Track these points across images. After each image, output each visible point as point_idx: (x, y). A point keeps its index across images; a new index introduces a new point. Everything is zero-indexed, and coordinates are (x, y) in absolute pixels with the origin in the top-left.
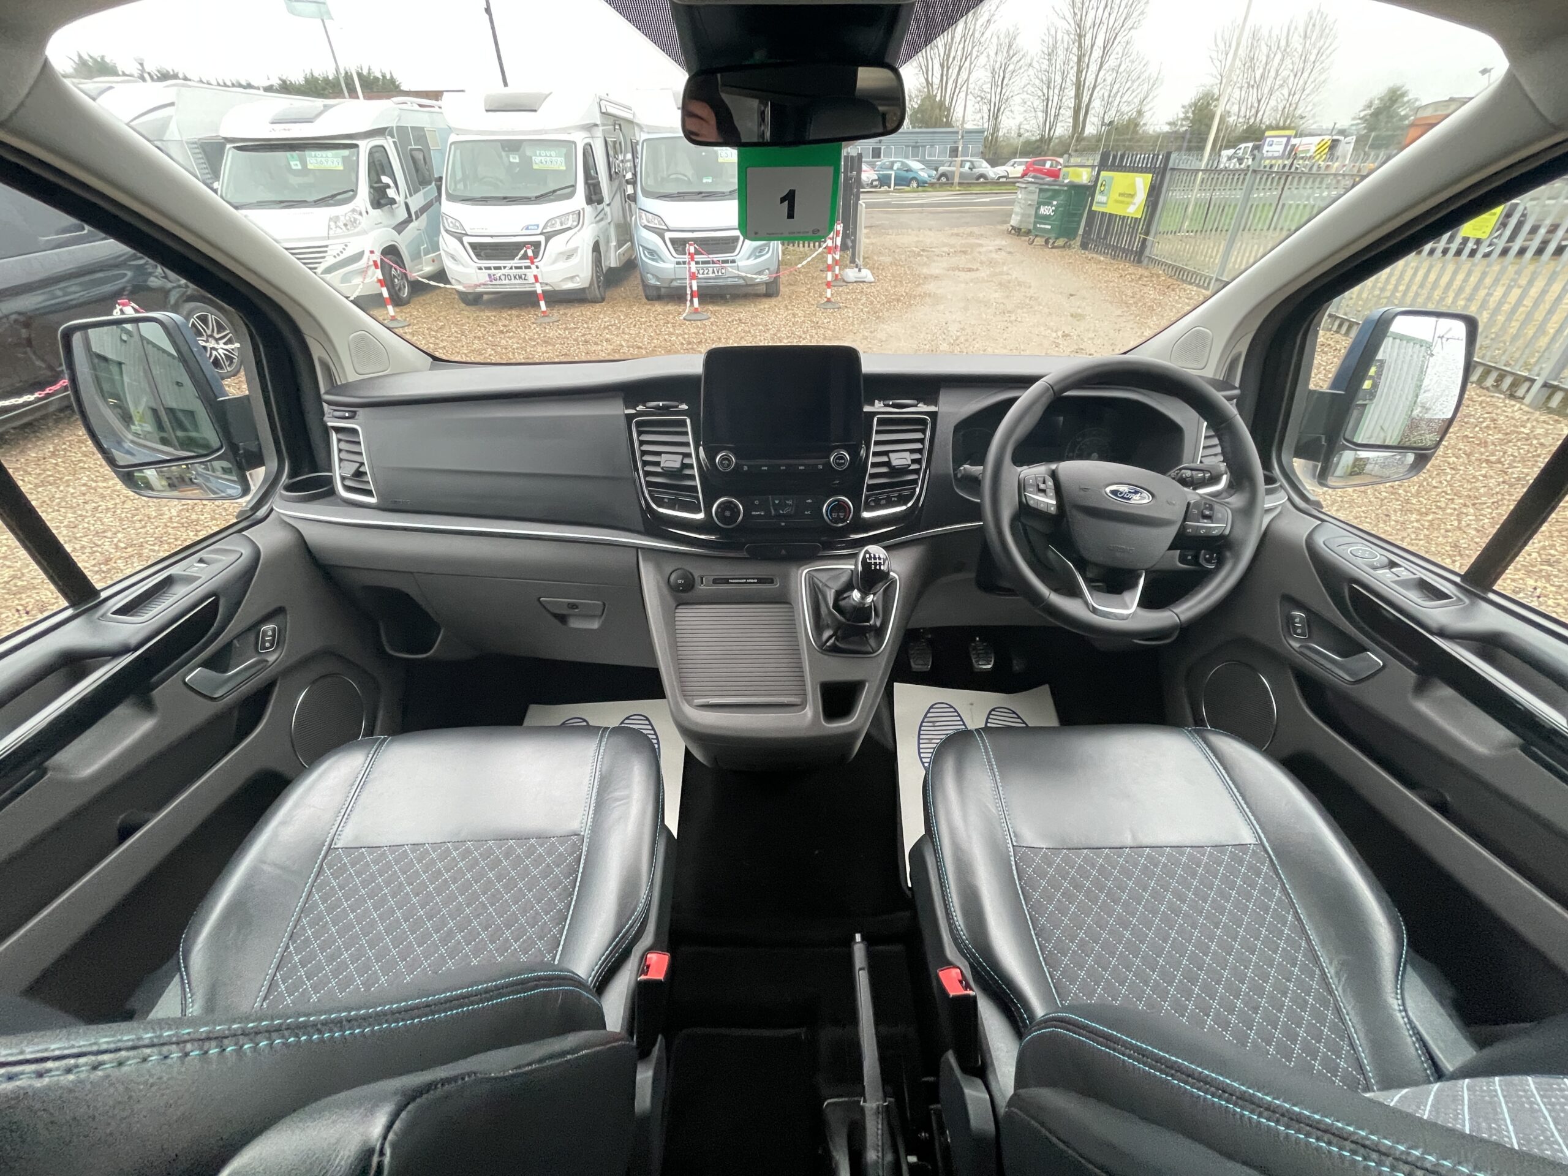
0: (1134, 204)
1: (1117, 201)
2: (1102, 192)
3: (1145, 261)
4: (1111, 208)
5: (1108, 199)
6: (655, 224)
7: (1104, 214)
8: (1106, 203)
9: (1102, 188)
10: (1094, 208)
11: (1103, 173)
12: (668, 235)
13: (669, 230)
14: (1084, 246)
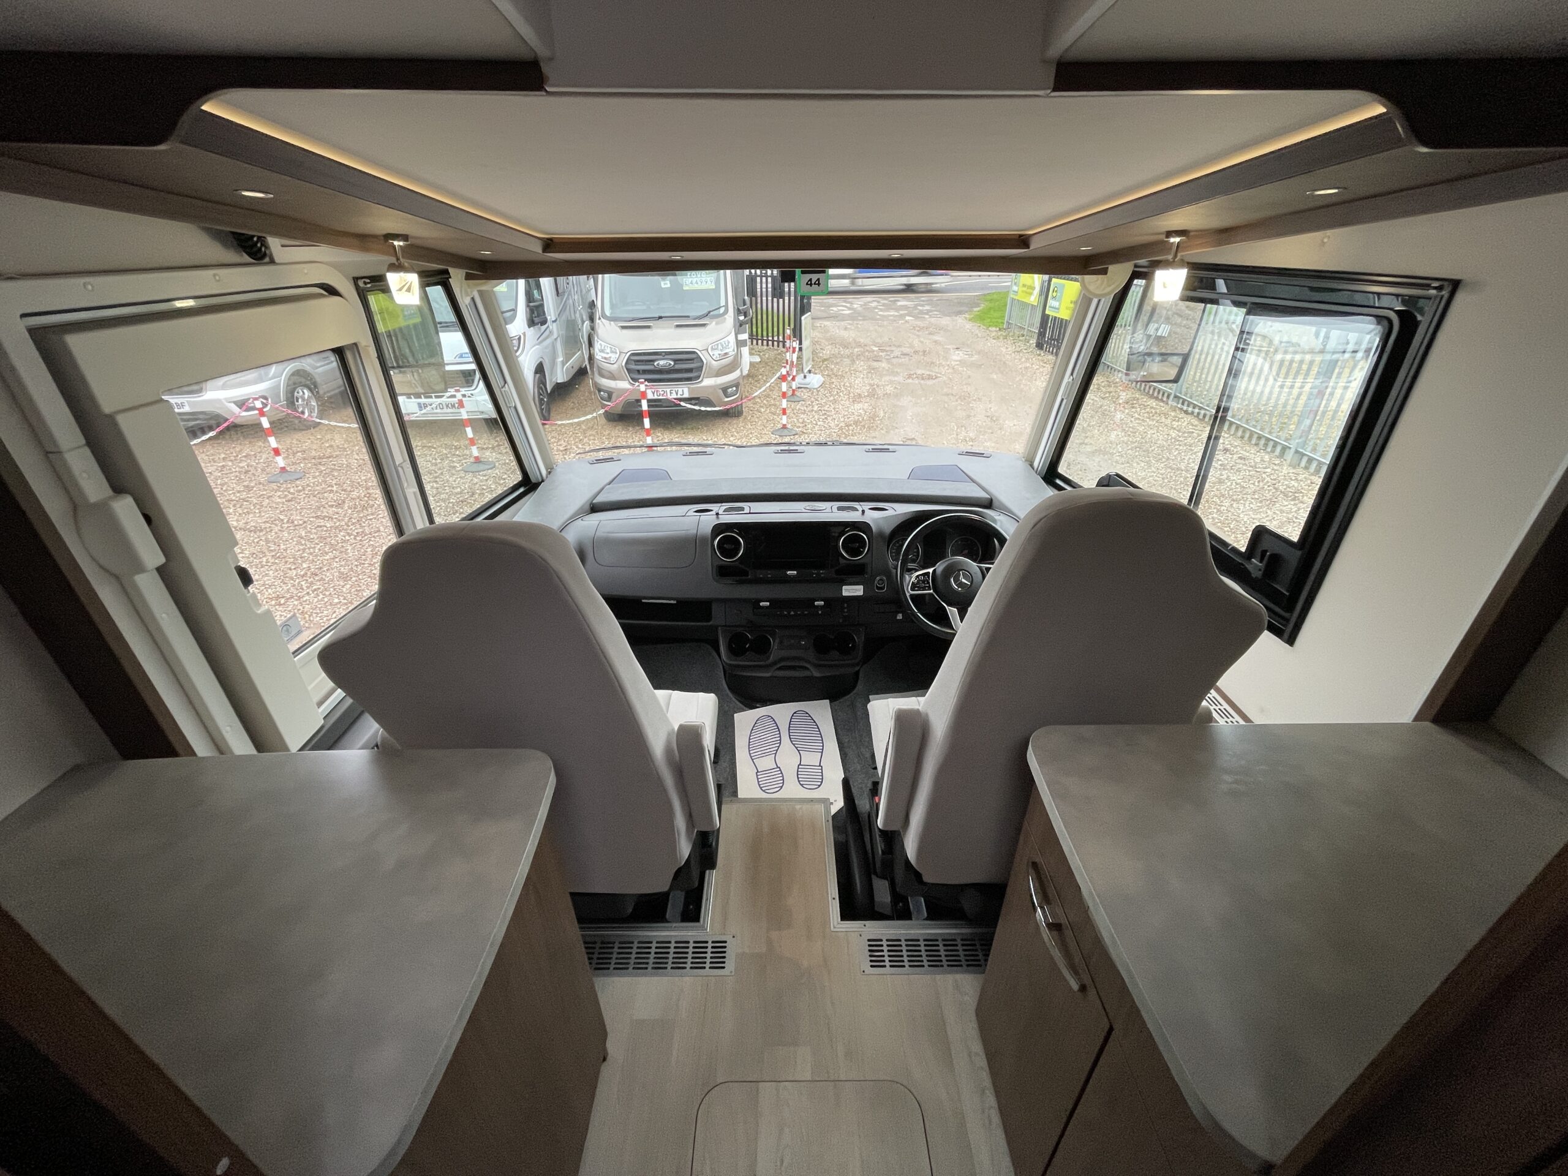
2: (1054, 298)
5: (1060, 305)
7: (1056, 319)
8: (1058, 309)
9: (1055, 294)
10: (1047, 312)
14: (1039, 346)
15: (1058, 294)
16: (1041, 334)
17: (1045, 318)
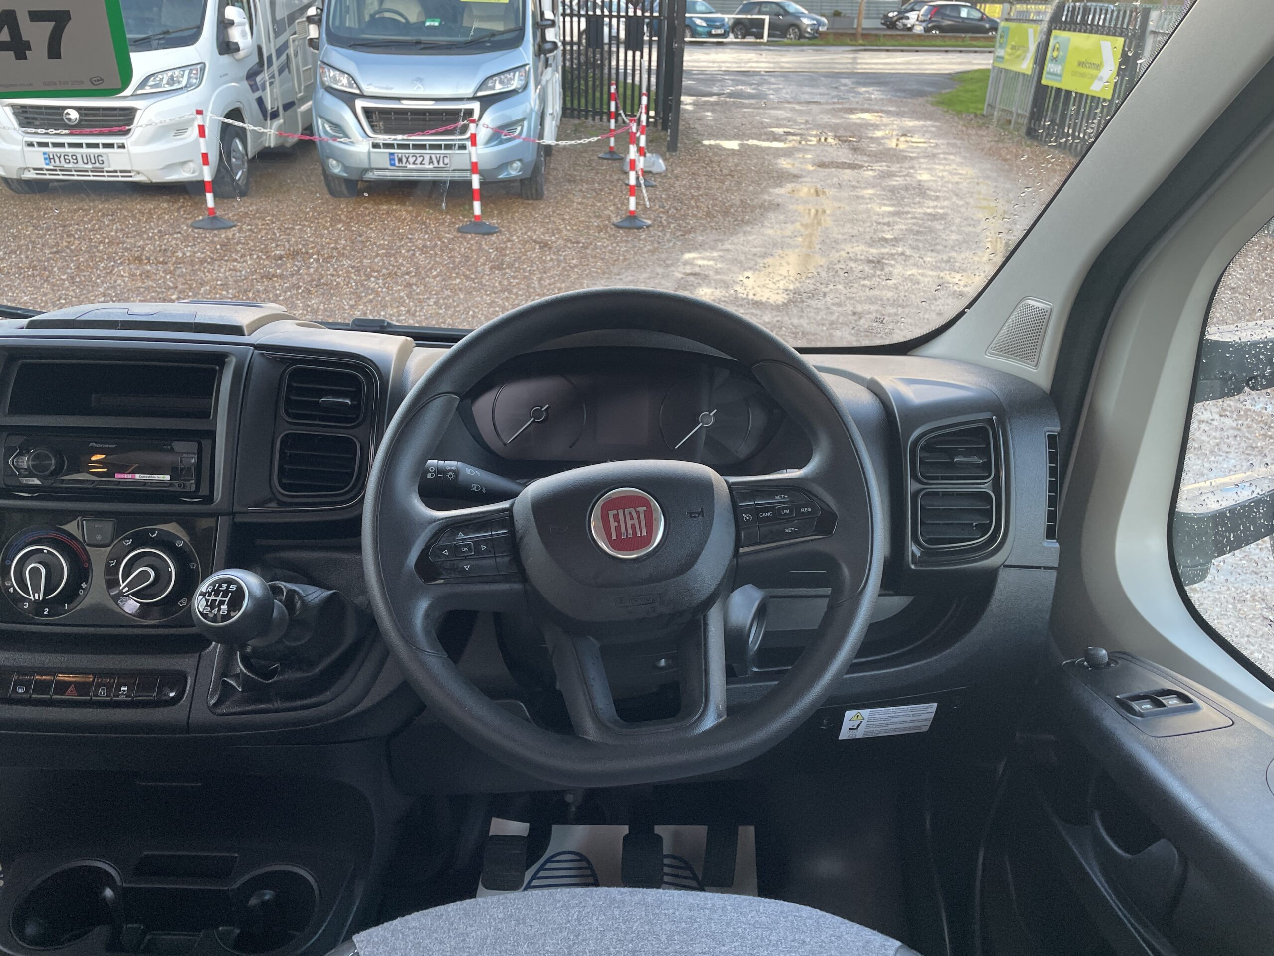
0: (1101, 79)
1: (1074, 73)
2: (1054, 59)
4: (1066, 84)
5: (1063, 69)
6: (343, 83)
7: (1059, 90)
8: (1060, 75)
9: (1055, 54)
10: (1044, 82)
11: (1054, 32)
12: (360, 104)
13: (362, 96)
15: (1061, 53)
16: (1034, 116)
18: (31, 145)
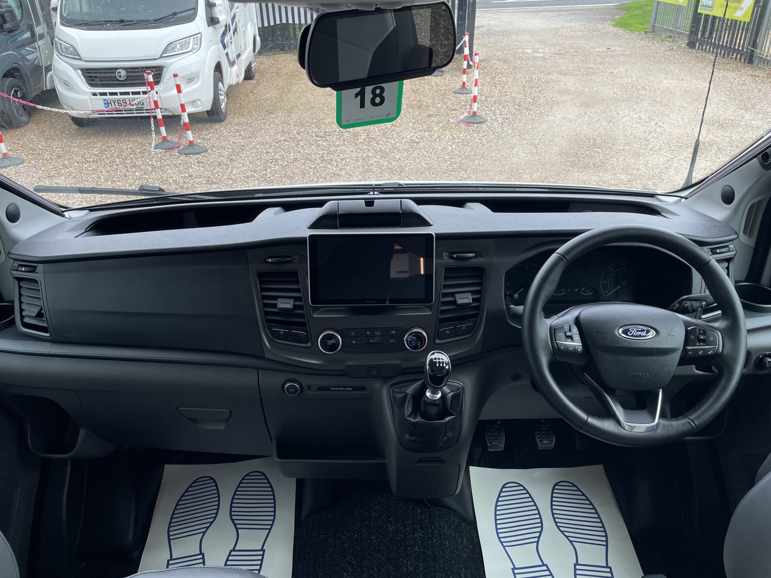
0: (742, 9)
1: (723, 6)
3: (756, 61)
4: (717, 12)
7: (708, 17)
8: (711, 7)
10: (699, 11)
14: (691, 45)
16: (693, 32)
17: (697, 16)
18: (95, 94)
